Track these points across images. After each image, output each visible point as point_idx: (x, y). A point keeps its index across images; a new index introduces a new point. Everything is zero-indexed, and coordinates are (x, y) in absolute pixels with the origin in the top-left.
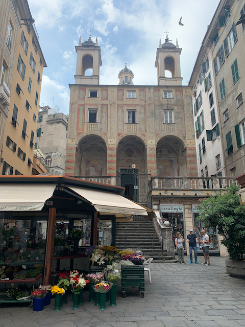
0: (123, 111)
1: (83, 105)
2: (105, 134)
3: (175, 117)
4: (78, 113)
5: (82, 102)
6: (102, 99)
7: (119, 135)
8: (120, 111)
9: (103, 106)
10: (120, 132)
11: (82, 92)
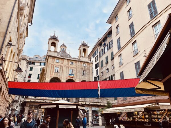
0: (68, 69)
1: (53, 65)
2: (61, 77)
3: (87, 74)
4: (51, 68)
5: (53, 64)
6: (61, 63)
7: (66, 78)
8: (67, 69)
9: (61, 66)
10: (67, 77)
11: (53, 60)
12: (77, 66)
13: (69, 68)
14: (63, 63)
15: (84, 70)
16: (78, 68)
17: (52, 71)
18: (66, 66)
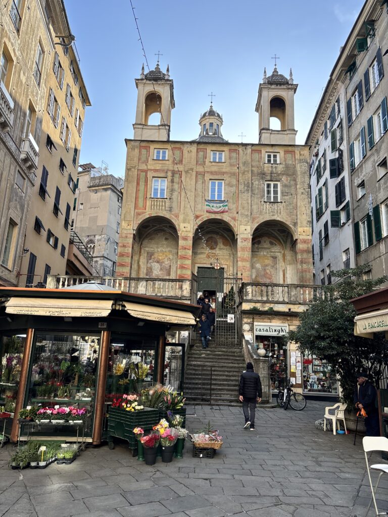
0: (204, 182)
2: (177, 216)
3: (282, 193)
4: (138, 184)
6: (174, 163)
7: (197, 217)
8: (200, 182)
9: (174, 173)
10: (198, 213)
11: (144, 151)
12: (241, 165)
13: (208, 176)
14: (181, 162)
15: (268, 178)
16: (243, 173)
17: (141, 195)
18: (192, 169)
